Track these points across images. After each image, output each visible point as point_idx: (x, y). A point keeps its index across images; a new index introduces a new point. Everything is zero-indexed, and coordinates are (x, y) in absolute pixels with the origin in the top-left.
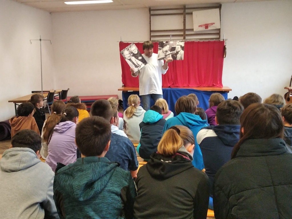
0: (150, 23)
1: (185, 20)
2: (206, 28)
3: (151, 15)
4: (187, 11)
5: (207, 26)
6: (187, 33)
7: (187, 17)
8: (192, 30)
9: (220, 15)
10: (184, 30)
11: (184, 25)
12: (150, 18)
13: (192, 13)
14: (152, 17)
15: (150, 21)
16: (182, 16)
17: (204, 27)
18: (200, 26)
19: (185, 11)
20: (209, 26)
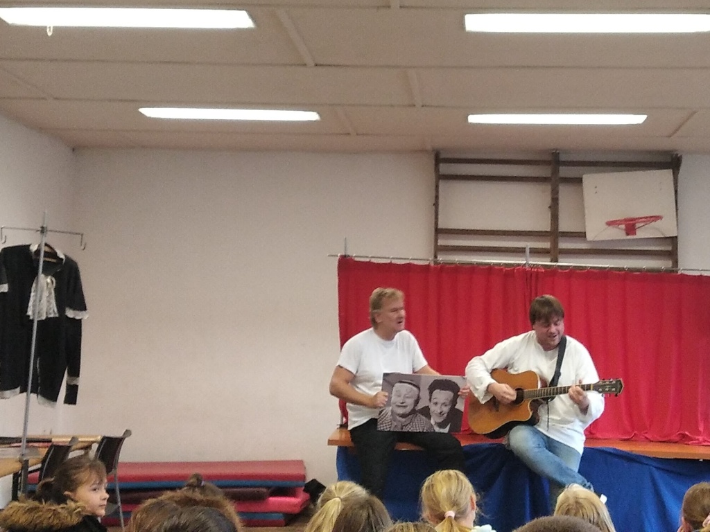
0: (436, 205)
1: (555, 200)
2: (628, 234)
3: (441, 177)
4: (564, 172)
5: (631, 227)
6: (564, 245)
7: (565, 192)
8: (582, 235)
9: (676, 191)
10: (554, 234)
11: (555, 218)
12: (437, 187)
13: (579, 181)
14: (442, 184)
15: (437, 197)
16: (548, 188)
17: (623, 226)
18: (610, 224)
19: (555, 172)
20: (638, 225)
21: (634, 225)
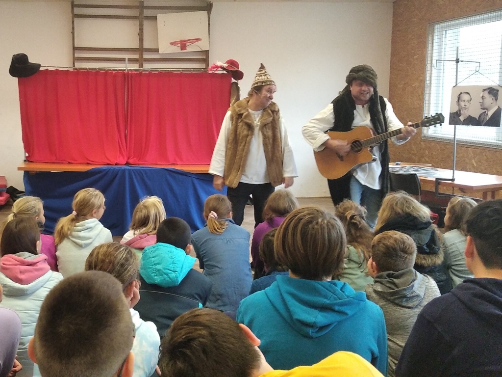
0: (73, 33)
1: (141, 30)
2: (182, 49)
3: (75, 16)
4: (147, 13)
5: (183, 45)
6: (146, 56)
7: (147, 24)
8: (156, 50)
9: (209, 24)
10: (141, 50)
11: (141, 40)
12: (73, 22)
13: (155, 18)
14: (76, 20)
15: (73, 28)
16: (137, 22)
17: (179, 45)
18: (172, 44)
19: (142, 13)
20: (187, 44)
21: (185, 44)
